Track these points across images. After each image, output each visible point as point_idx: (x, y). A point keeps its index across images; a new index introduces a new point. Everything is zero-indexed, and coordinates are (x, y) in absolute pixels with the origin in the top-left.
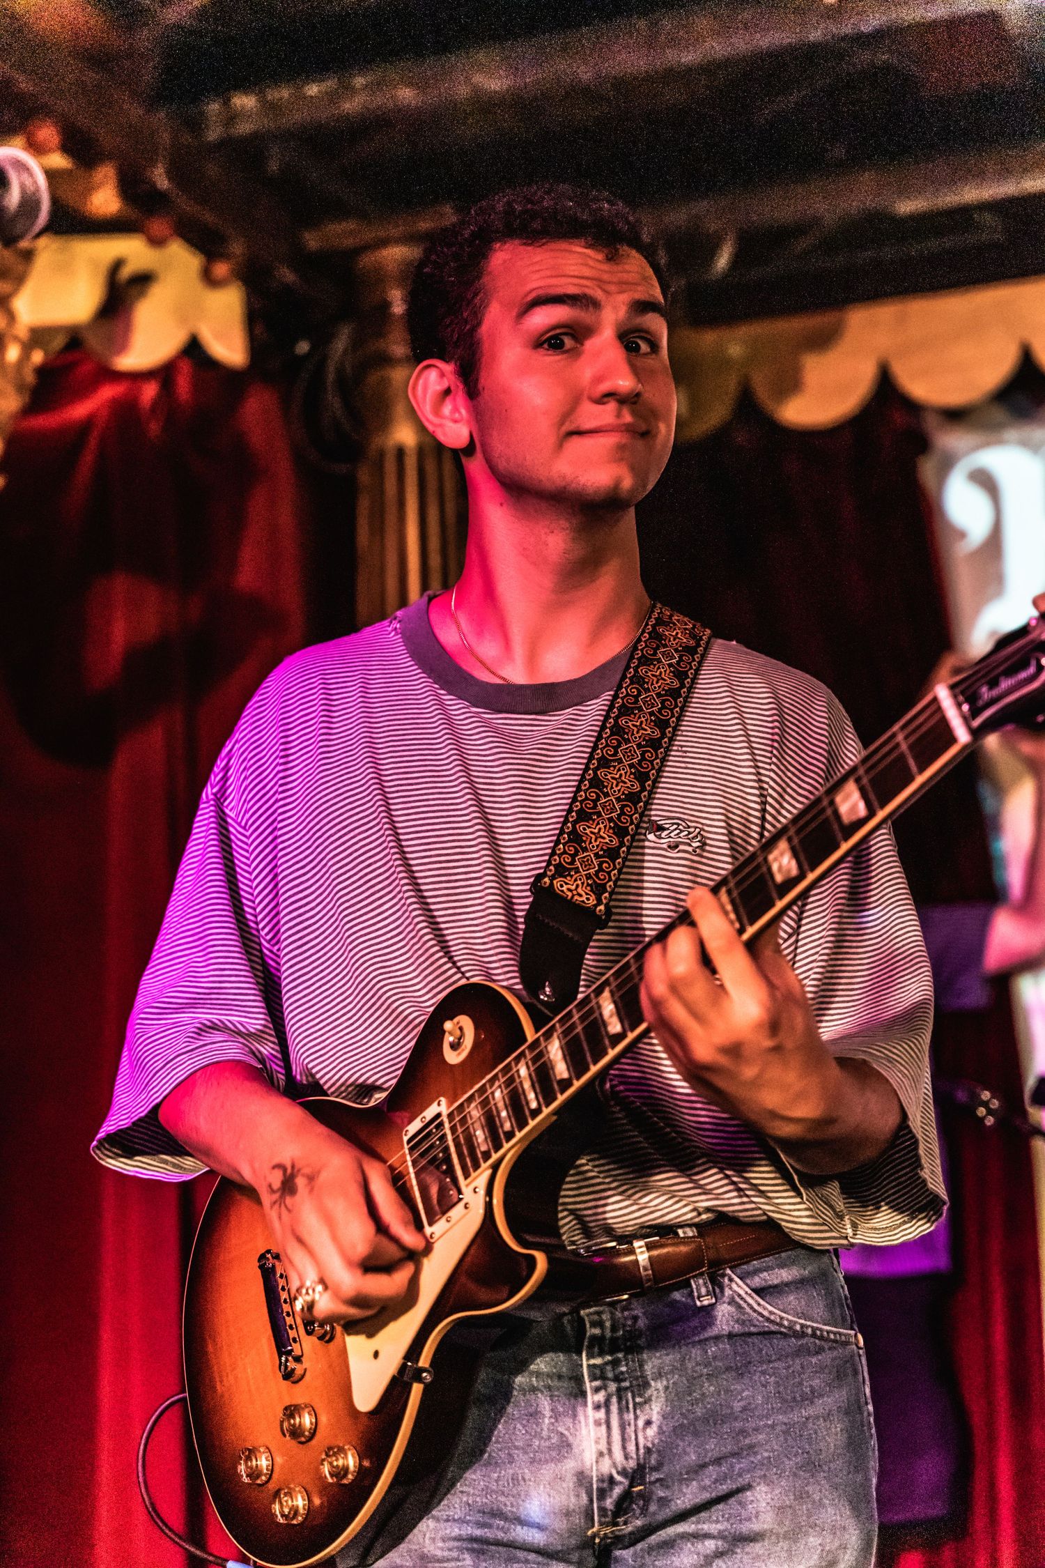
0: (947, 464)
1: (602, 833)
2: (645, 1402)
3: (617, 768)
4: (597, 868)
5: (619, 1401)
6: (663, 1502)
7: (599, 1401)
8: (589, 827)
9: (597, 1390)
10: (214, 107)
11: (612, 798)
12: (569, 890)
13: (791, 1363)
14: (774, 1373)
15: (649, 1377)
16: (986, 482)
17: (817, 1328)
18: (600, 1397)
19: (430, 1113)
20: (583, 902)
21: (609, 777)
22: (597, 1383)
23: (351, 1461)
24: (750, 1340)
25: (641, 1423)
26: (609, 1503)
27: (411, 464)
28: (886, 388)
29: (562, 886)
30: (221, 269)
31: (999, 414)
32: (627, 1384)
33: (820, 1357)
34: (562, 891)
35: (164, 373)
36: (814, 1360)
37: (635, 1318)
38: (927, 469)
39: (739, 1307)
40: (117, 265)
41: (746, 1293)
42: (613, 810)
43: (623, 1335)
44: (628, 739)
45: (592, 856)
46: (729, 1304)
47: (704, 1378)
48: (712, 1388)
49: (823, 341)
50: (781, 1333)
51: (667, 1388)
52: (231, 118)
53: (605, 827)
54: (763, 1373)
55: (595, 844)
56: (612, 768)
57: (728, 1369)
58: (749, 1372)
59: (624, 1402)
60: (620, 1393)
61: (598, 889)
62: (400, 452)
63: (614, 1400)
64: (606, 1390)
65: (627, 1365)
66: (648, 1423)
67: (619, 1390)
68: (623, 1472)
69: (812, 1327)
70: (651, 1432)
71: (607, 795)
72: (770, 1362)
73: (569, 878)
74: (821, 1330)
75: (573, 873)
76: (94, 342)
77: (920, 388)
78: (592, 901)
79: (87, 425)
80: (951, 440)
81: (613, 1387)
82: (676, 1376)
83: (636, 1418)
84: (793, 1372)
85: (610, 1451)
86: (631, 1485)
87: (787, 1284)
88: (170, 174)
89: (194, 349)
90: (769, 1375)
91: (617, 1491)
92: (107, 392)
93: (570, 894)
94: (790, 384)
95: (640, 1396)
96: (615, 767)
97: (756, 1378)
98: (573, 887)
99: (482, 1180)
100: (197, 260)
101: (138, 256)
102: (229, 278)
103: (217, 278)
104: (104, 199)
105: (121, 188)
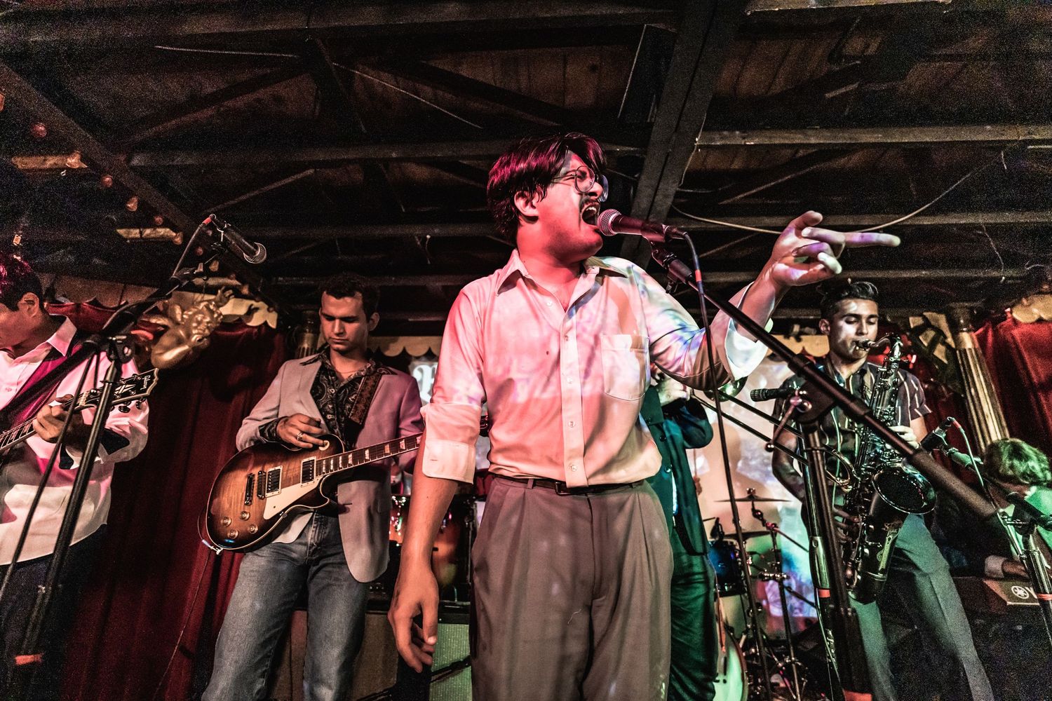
0: (414, 367)
6: (325, 552)
10: (275, 278)
16: (421, 371)
18: (315, 525)
19: (311, 458)
22: (316, 522)
23: (256, 529)
26: (311, 550)
27: (306, 351)
28: (404, 350)
30: (271, 309)
31: (424, 359)
32: (323, 523)
35: (259, 327)
38: (410, 367)
40: (252, 305)
49: (395, 341)
52: (277, 281)
61: (360, 419)
62: (304, 348)
63: (319, 526)
65: (324, 519)
67: (321, 525)
70: (325, 535)
76: (244, 319)
77: (410, 352)
78: (359, 422)
79: (240, 336)
80: (416, 363)
81: (319, 523)
86: (318, 547)
88: (261, 289)
89: (266, 323)
91: (314, 548)
92: (246, 330)
94: (387, 348)
99: (320, 478)
100: (266, 307)
101: (255, 304)
102: (274, 312)
103: (272, 312)
104: (245, 291)
105: (250, 289)
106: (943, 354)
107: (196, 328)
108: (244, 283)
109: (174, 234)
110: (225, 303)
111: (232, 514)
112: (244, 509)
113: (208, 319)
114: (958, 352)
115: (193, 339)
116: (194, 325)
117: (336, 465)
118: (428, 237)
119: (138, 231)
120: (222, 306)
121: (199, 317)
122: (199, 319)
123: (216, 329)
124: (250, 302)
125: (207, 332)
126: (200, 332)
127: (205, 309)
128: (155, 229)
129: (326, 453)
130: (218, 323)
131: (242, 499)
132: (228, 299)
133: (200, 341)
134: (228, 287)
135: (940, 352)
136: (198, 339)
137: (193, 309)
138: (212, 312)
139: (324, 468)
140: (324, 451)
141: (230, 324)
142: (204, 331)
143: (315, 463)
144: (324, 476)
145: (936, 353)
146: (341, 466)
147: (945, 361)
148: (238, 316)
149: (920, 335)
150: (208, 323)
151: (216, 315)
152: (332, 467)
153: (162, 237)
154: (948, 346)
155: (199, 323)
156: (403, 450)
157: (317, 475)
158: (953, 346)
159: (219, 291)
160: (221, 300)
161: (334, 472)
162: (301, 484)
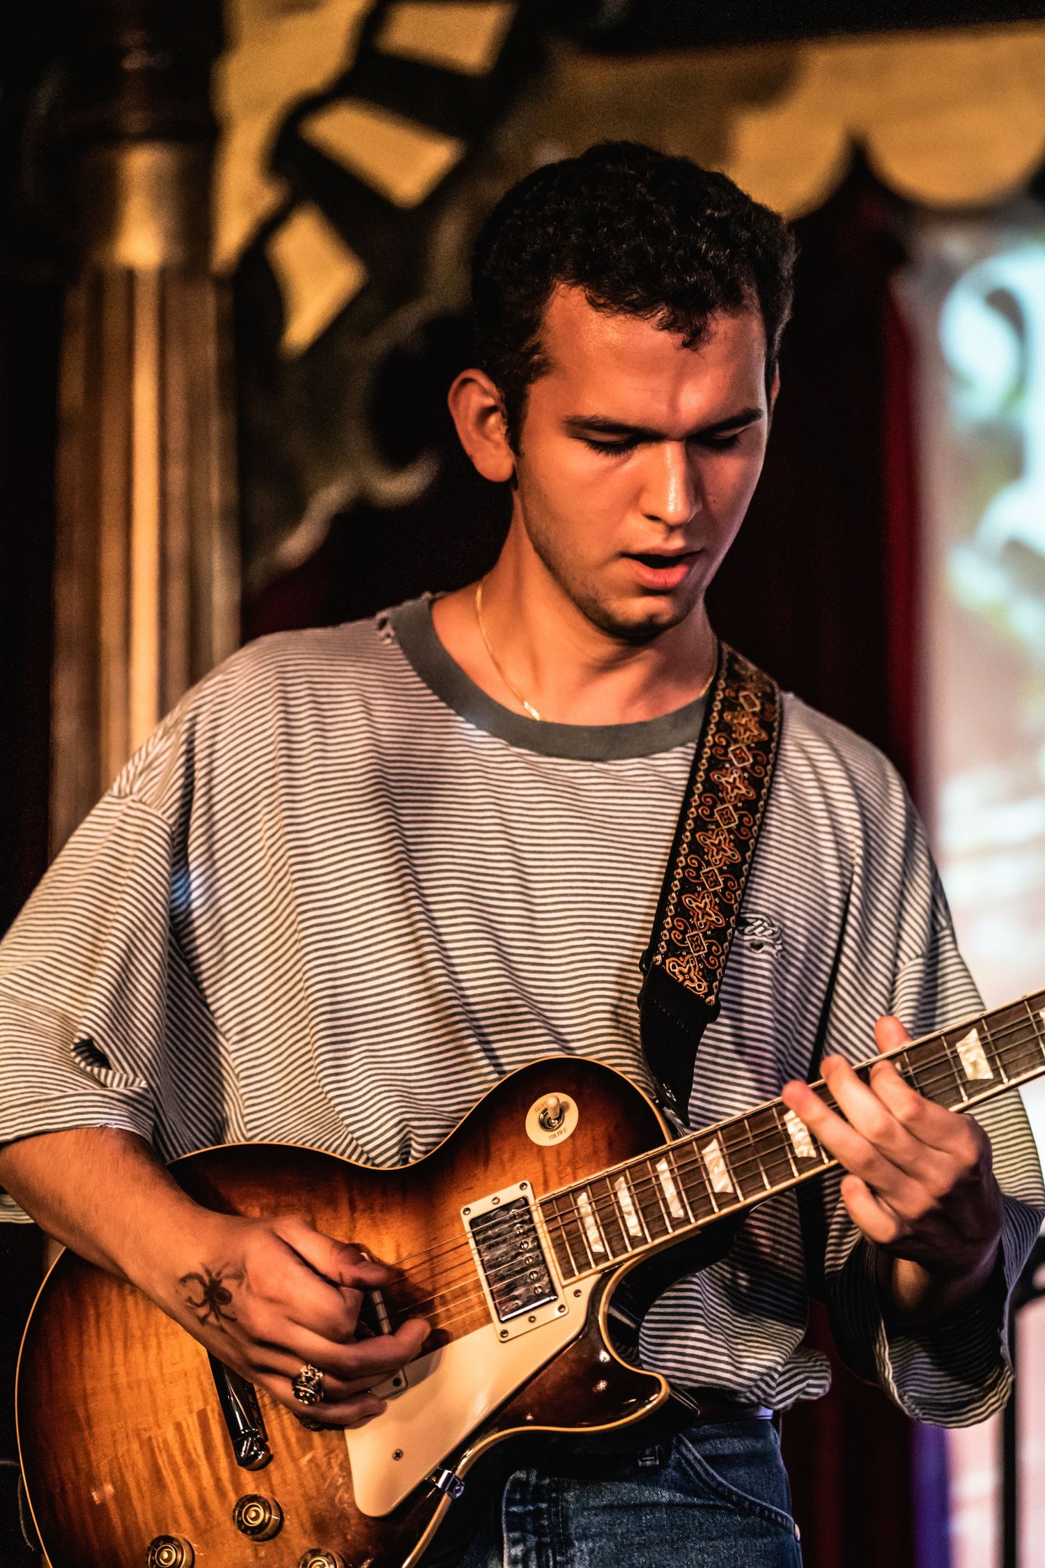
1: (708, 909)
2: (567, 1563)
3: (716, 831)
4: (706, 951)
5: (539, 1558)
7: (516, 1555)
8: (695, 901)
9: (514, 1543)
11: (714, 868)
12: (681, 972)
13: (734, 1543)
14: (713, 1553)
15: (573, 1537)
17: (766, 1508)
18: (518, 1551)
20: (694, 988)
21: (708, 842)
22: (517, 1535)
24: (690, 1512)
29: (674, 967)
32: (548, 1539)
33: (765, 1541)
34: (674, 973)
36: (759, 1542)
39: (685, 1473)
41: (696, 1458)
42: (716, 883)
43: (549, 1484)
44: (723, 798)
45: (701, 935)
46: (674, 1469)
47: (634, 1548)
48: (642, 1560)
50: (727, 1509)
51: (591, 1551)
53: (711, 902)
54: (701, 1551)
55: (703, 922)
56: (710, 832)
57: (662, 1542)
58: (685, 1548)
59: (544, 1559)
60: (540, 1549)
61: (709, 976)
63: (533, 1555)
64: (525, 1544)
65: (549, 1519)
67: (539, 1545)
69: (761, 1506)
71: (708, 864)
72: (711, 1539)
73: (681, 959)
74: (770, 1511)
75: (684, 953)
81: (532, 1540)
82: (604, 1540)
84: (735, 1553)
87: (738, 1456)
90: (707, 1553)
93: (681, 978)
95: (562, 1555)
96: (713, 830)
97: (693, 1555)
98: (686, 970)
99: (587, 1283)
112: (237, 1485)
117: (649, 1205)
129: (570, 1155)
139: (593, 1234)
140: (558, 1149)
143: (538, 1216)
144: (606, 1275)
146: (677, 1211)
152: (633, 1224)
156: (980, 1085)
157: (568, 1273)
161: (651, 1243)
162: (497, 1326)
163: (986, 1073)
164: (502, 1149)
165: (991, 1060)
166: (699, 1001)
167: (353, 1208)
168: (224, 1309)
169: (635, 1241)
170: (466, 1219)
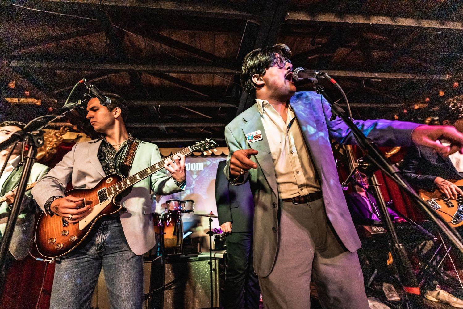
5: (102, 233)
9: (99, 232)
23: (76, 238)
25: (105, 236)
26: (98, 248)
30: (88, 137)
32: (105, 230)
37: (109, 222)
40: (79, 135)
43: (107, 224)
65: (106, 228)
66: (106, 236)
68: (101, 243)
76: (75, 141)
83: (105, 235)
85: (99, 240)
86: (102, 245)
88: (83, 127)
99: (112, 197)
100: (86, 135)
101: (81, 134)
102: (90, 138)
103: (88, 138)
104: (75, 128)
105: (78, 128)
106: (342, 152)
107: (49, 144)
108: (74, 124)
109: (37, 101)
110: (65, 133)
111: (55, 235)
112: (63, 229)
113: (55, 140)
114: (346, 151)
115: (47, 149)
116: (48, 142)
117: (120, 187)
118: (159, 106)
119: (17, 99)
120: (63, 135)
121: (51, 139)
122: (51, 140)
123: (60, 144)
124: (77, 134)
125: (55, 146)
126: (51, 145)
127: (53, 135)
128: (26, 99)
129: (112, 183)
130: (61, 142)
131: (60, 225)
132: (66, 131)
133: (51, 149)
134: (66, 127)
135: (341, 151)
136: (50, 149)
137: (47, 136)
138: (57, 137)
139: (113, 191)
140: (110, 183)
141: (68, 143)
142: (53, 145)
143: (106, 190)
144: (114, 196)
145: (340, 151)
146: (123, 187)
147: (343, 154)
148: (72, 140)
149: (335, 145)
150: (55, 142)
151: (59, 138)
152: (118, 189)
153: (30, 102)
154: (343, 149)
155: (51, 142)
157: (109, 196)
158: (345, 149)
159: (61, 128)
160: (62, 132)
161: (120, 191)
162: (100, 203)
163: (159, 167)
164: (103, 185)
165: (159, 166)
166: (129, 166)
167: (85, 194)
168: (58, 210)
169: (118, 191)
170: (97, 192)
